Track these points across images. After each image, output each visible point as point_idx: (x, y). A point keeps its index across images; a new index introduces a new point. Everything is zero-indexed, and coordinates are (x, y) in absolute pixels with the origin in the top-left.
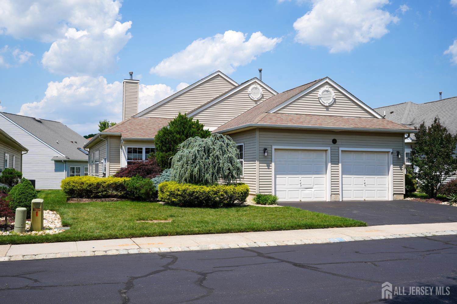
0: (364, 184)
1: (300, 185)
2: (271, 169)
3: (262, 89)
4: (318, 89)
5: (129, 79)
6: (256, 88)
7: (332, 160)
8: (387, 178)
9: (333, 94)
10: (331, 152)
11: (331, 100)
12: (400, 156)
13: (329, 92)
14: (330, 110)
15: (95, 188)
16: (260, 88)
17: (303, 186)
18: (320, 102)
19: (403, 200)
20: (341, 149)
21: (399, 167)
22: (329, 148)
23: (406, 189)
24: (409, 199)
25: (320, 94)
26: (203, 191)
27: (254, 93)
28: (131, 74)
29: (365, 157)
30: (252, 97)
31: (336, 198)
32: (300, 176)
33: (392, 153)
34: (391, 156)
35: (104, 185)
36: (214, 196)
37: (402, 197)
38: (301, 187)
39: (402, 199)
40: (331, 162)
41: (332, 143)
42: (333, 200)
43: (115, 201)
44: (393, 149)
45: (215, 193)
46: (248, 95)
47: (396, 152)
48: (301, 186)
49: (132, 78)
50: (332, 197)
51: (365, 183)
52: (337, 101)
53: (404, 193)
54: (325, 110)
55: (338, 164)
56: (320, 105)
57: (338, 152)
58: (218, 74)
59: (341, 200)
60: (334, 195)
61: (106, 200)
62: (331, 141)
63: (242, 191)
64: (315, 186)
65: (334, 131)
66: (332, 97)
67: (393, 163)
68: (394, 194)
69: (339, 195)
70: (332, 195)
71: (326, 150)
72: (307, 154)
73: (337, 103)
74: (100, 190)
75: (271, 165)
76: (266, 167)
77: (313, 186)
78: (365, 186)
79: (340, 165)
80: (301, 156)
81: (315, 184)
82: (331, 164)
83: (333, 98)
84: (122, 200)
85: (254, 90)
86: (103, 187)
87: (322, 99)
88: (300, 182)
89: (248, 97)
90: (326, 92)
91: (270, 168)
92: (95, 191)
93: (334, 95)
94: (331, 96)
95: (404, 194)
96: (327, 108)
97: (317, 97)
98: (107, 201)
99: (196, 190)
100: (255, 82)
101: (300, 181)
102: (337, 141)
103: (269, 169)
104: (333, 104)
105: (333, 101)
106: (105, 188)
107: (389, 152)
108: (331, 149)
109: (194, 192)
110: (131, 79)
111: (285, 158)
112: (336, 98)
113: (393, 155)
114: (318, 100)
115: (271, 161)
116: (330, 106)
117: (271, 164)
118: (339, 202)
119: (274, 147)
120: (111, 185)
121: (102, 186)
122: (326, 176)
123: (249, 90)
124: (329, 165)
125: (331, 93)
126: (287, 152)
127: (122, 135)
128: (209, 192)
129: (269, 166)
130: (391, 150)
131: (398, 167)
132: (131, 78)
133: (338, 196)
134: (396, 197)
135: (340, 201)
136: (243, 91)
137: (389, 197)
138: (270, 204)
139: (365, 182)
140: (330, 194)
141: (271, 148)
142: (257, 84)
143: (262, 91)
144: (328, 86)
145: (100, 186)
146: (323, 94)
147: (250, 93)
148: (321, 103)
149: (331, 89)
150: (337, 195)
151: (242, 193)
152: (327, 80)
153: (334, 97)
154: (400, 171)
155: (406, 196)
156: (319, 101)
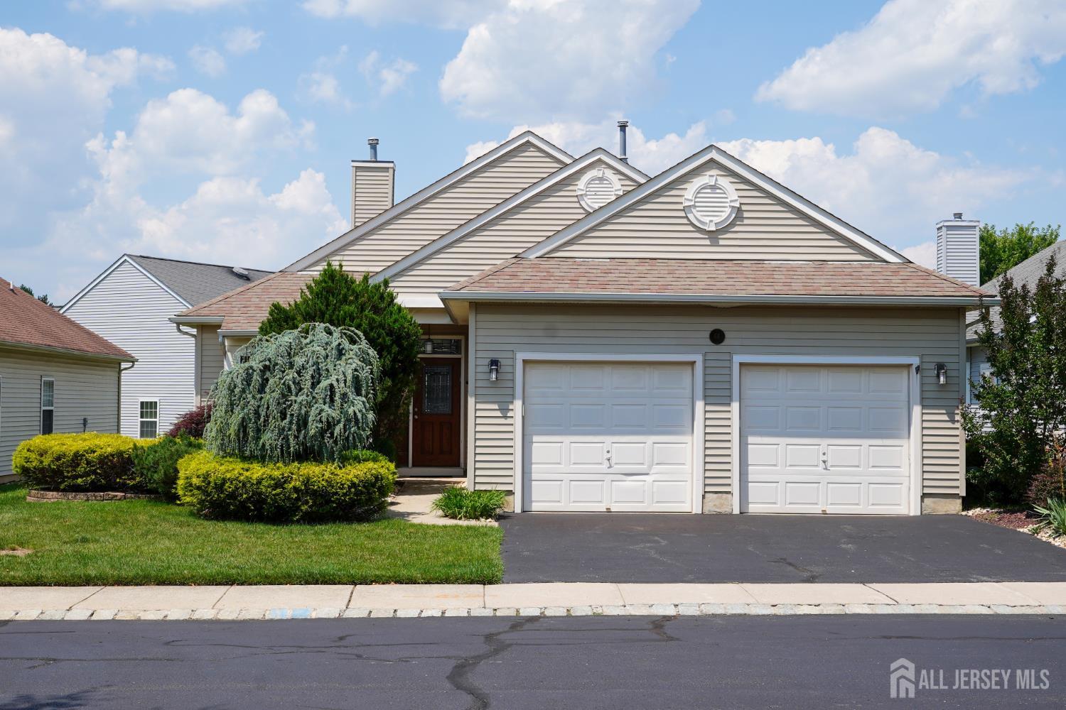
0: (822, 465)
1: (606, 464)
2: (512, 417)
3: (619, 179)
4: (685, 182)
5: (369, 159)
6: (601, 179)
7: (709, 393)
8: (906, 446)
9: (733, 195)
10: (705, 368)
11: (725, 214)
12: (942, 379)
13: (720, 189)
14: (721, 242)
15: (68, 466)
16: (614, 178)
17: (617, 468)
18: (689, 220)
19: (957, 515)
20: (737, 359)
21: (944, 412)
22: (698, 358)
23: (968, 481)
24: (976, 512)
25: (690, 198)
26: (247, 477)
27: (595, 195)
28: (374, 145)
29: (825, 382)
30: (588, 205)
31: (722, 505)
32: (609, 439)
33: (918, 369)
34: (915, 379)
35: (90, 456)
36: (274, 492)
37: (955, 507)
38: (610, 471)
39: (954, 512)
40: (705, 397)
41: (709, 340)
42: (710, 511)
43: (119, 500)
44: (922, 356)
45: (276, 484)
46: (576, 199)
47: (933, 366)
48: (610, 467)
49: (376, 157)
50: (705, 501)
51: (824, 462)
52: (746, 215)
53: (964, 494)
54: (708, 242)
55: (729, 404)
56: (690, 228)
57: (730, 368)
58: (528, 142)
59: (736, 511)
60: (715, 495)
61: (96, 497)
62: (707, 335)
63: (355, 480)
64: (656, 468)
65: (719, 305)
66: (727, 205)
67: (922, 399)
68: (924, 496)
69: (729, 496)
70: (707, 495)
71: (693, 363)
72: (628, 375)
73: (746, 222)
74: (80, 470)
75: (511, 407)
76: (499, 414)
77: (650, 467)
78: (826, 469)
79: (735, 406)
80: (610, 381)
81: (656, 462)
82: (706, 404)
83: (733, 207)
84: (139, 498)
85: (596, 184)
86: (88, 463)
87: (694, 210)
88: (609, 455)
89: (578, 205)
90: (709, 191)
91: (509, 414)
92: (68, 472)
93: (737, 198)
94: (727, 202)
95: (963, 497)
96: (714, 236)
97: (681, 207)
98: (99, 498)
99: (228, 475)
100: (600, 160)
101: (608, 452)
102: (727, 335)
103: (506, 417)
104: (732, 224)
105: (734, 215)
106: (93, 466)
107: (912, 365)
108: (705, 360)
109: (224, 481)
110: (373, 160)
111: (559, 388)
112: (744, 208)
113: (922, 377)
114: (682, 214)
115: (513, 396)
116: (725, 230)
117: (512, 402)
118: (730, 516)
119: (521, 356)
120: (105, 458)
121: (87, 460)
122: (693, 439)
123: (578, 187)
124: (700, 405)
125: (725, 193)
126: (566, 370)
127: (223, 324)
128: (259, 482)
129: (505, 411)
130: (915, 361)
131: (944, 414)
132: (373, 155)
133: (726, 499)
134: (932, 505)
135: (734, 513)
136: (561, 190)
137: (907, 504)
138: (468, 517)
139: (825, 458)
140: (701, 493)
141: (514, 359)
142: (603, 166)
143: (620, 187)
144: (714, 172)
145: (81, 459)
146: (699, 195)
147: (582, 195)
148: (692, 224)
149: (725, 182)
150: (725, 495)
151: (354, 485)
152: (713, 155)
153: (732, 204)
154: (950, 425)
155: (968, 503)
156: (687, 217)
